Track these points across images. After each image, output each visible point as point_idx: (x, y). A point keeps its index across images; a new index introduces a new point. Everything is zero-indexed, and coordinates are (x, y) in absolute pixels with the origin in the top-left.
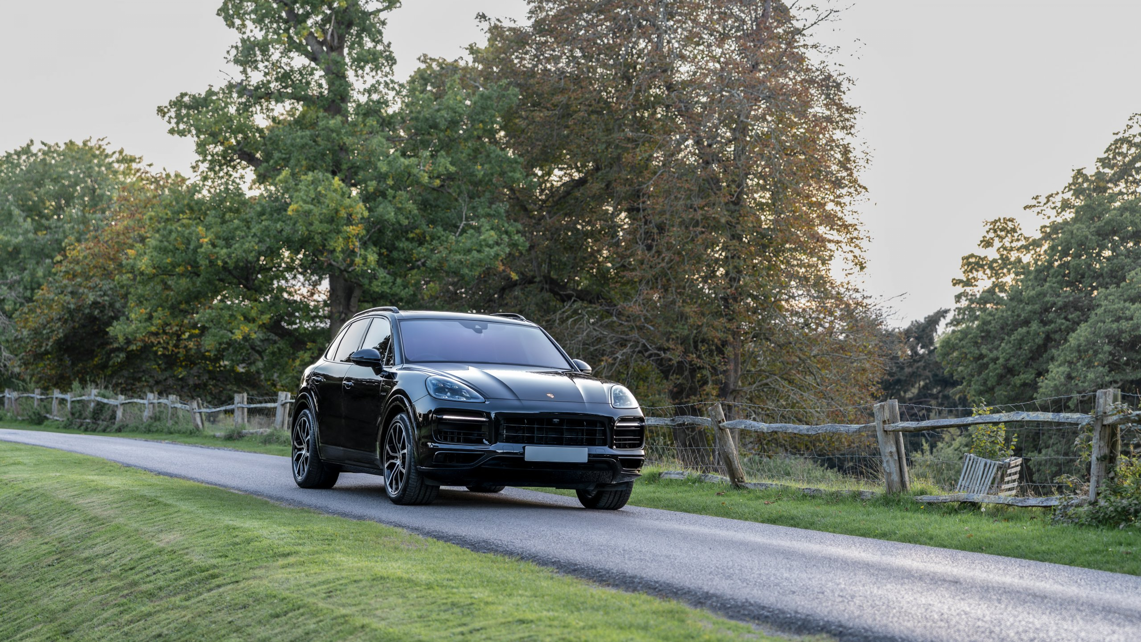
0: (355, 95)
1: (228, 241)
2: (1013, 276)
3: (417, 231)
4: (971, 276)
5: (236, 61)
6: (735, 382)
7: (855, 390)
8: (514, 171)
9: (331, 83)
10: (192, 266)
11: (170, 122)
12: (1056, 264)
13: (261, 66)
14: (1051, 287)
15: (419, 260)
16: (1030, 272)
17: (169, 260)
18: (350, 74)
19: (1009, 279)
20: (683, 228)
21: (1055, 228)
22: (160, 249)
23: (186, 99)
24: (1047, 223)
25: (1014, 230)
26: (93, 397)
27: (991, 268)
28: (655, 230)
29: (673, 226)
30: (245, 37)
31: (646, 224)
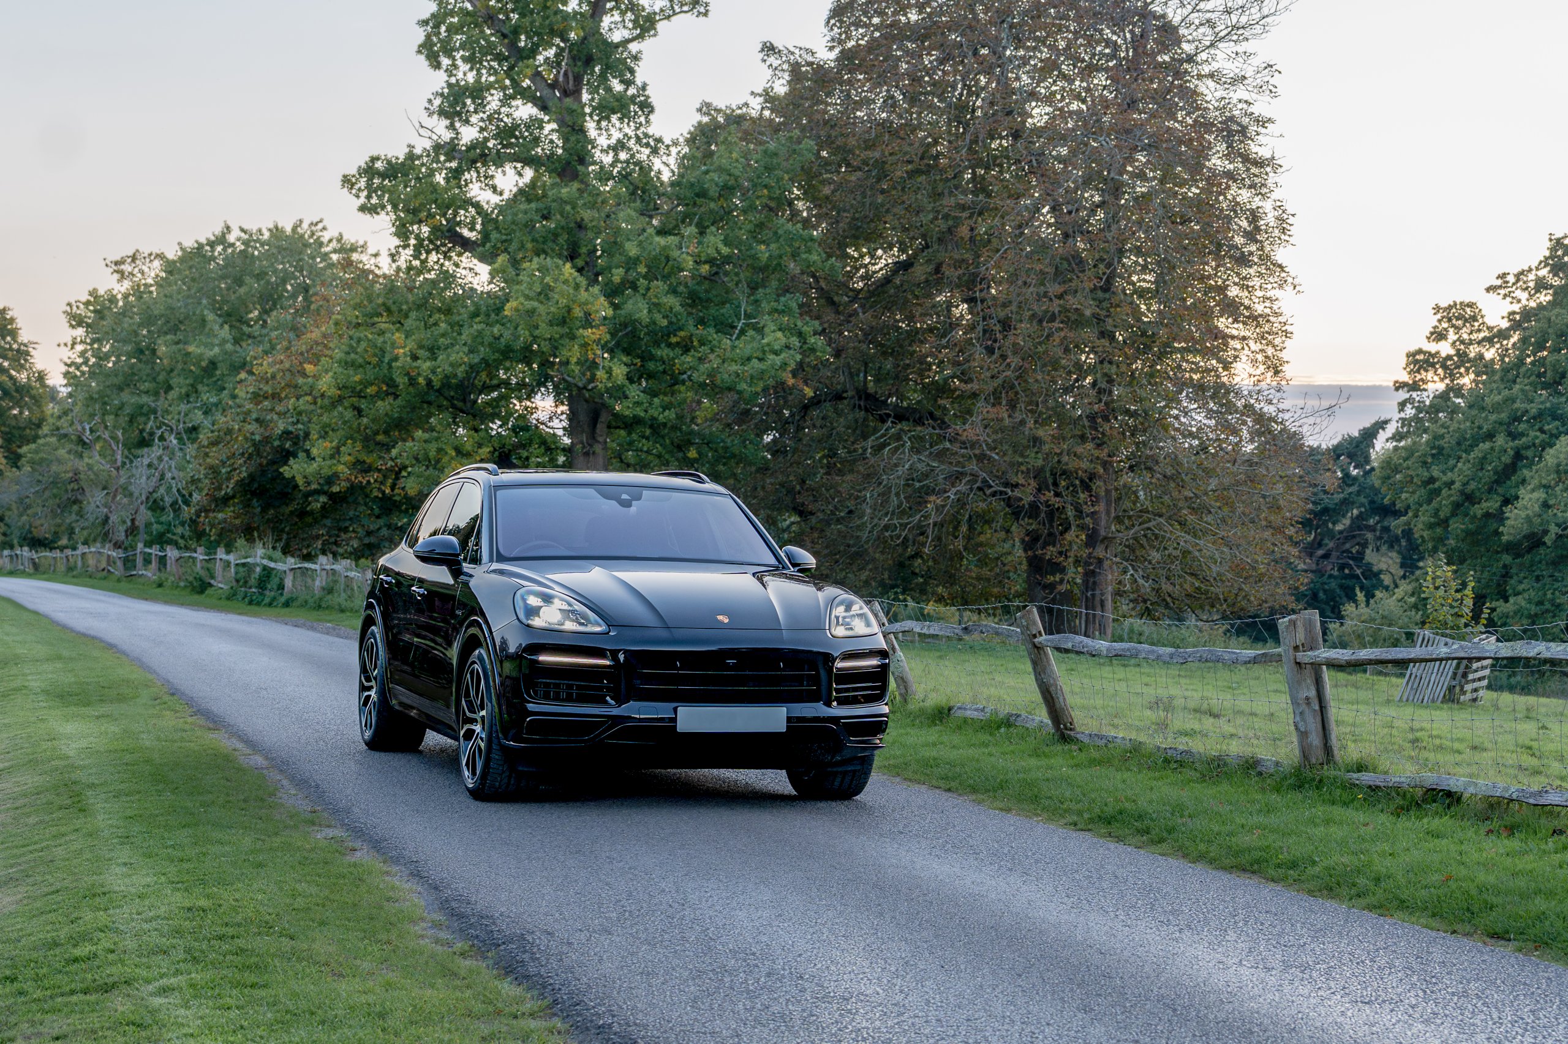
0: (598, 154)
1: (433, 351)
2: (1472, 376)
3: (682, 334)
4: (1418, 377)
5: (442, 113)
6: (1107, 527)
7: (1267, 534)
8: (809, 252)
9: (566, 140)
10: (387, 385)
11: (358, 197)
12: (1529, 360)
13: (474, 119)
14: (1522, 390)
15: (685, 373)
16: (1494, 372)
17: (357, 378)
18: (591, 126)
19: (1467, 381)
20: (1035, 323)
21: (1527, 314)
22: (346, 363)
23: (379, 165)
24: (1516, 307)
25: (1474, 318)
26: (258, 560)
27: (1445, 367)
28: (998, 328)
29: (1021, 321)
30: (453, 80)
31: (984, 319)
